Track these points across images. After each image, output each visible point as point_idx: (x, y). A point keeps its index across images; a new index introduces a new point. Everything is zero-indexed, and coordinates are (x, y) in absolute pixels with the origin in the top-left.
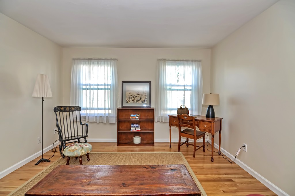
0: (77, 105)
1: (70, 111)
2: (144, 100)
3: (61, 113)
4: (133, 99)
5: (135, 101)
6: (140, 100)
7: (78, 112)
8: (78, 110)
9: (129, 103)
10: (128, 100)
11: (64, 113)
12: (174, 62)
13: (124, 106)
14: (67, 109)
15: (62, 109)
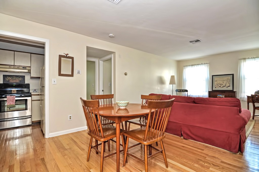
0: (186, 89)
1: (182, 92)
2: (228, 86)
3: (179, 92)
4: (220, 86)
5: (221, 87)
6: (225, 86)
7: (186, 93)
8: (186, 92)
9: (217, 88)
10: (216, 87)
11: (180, 92)
12: (254, 59)
13: (213, 89)
14: (181, 91)
15: (179, 91)
